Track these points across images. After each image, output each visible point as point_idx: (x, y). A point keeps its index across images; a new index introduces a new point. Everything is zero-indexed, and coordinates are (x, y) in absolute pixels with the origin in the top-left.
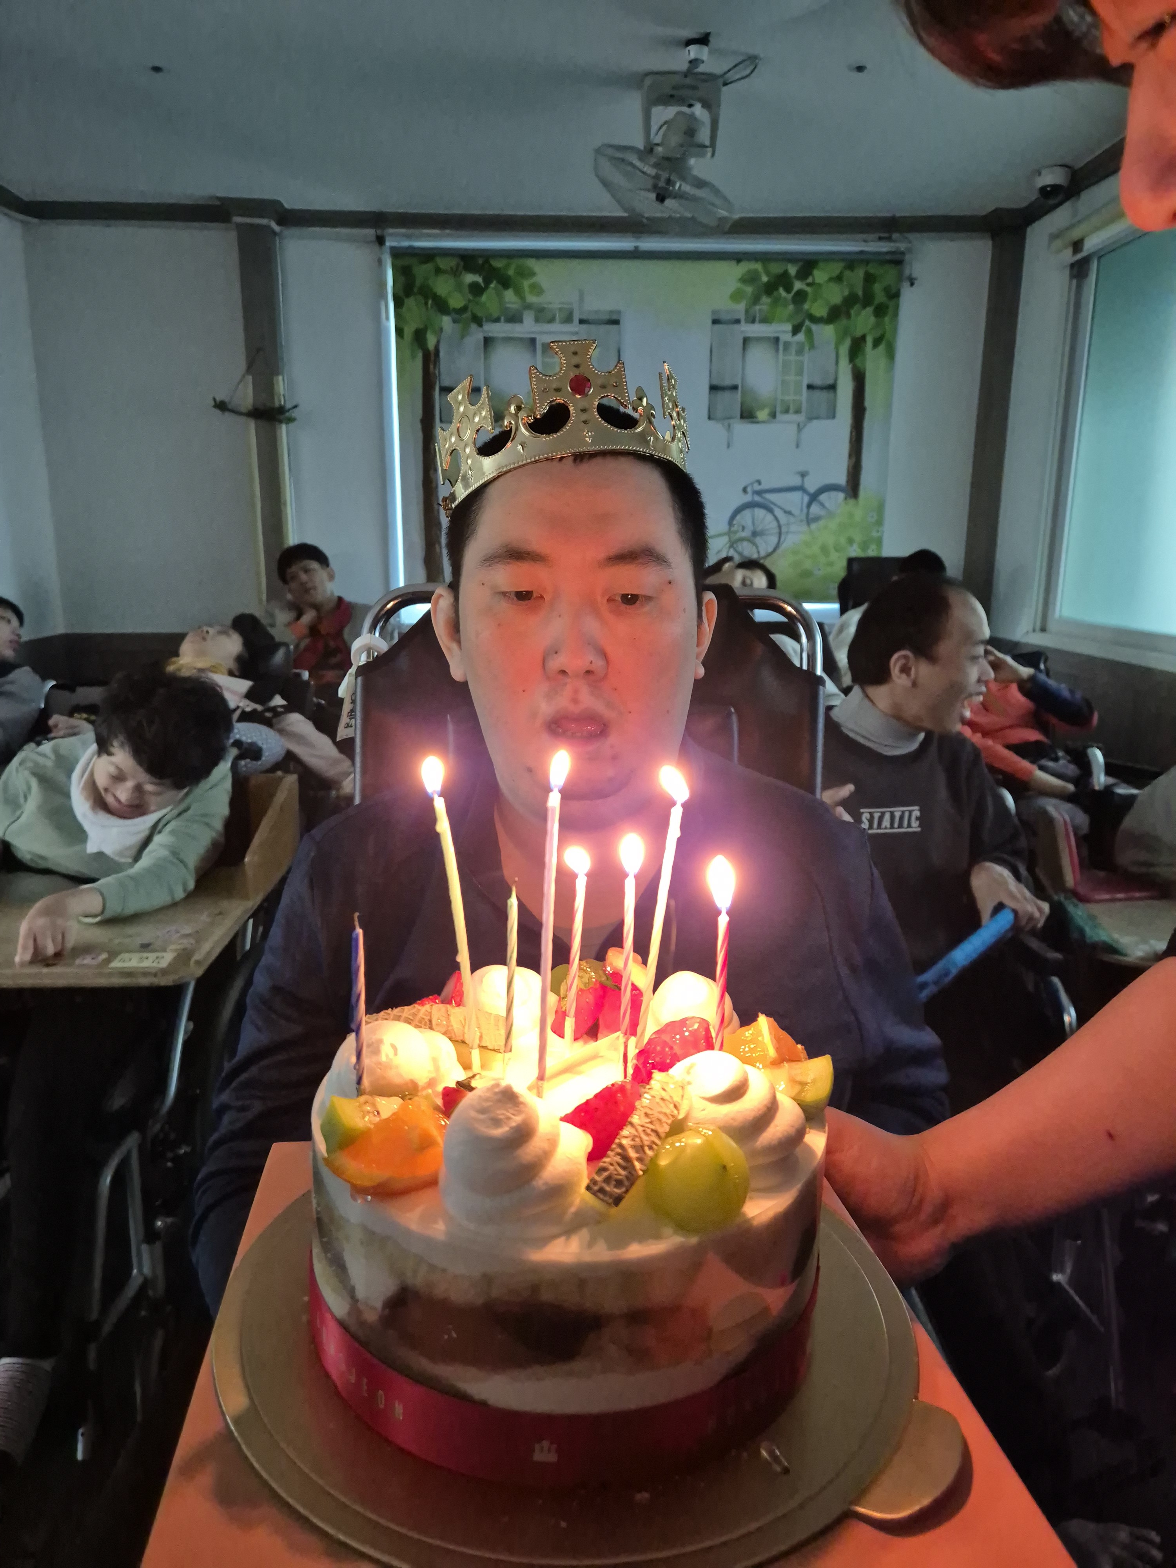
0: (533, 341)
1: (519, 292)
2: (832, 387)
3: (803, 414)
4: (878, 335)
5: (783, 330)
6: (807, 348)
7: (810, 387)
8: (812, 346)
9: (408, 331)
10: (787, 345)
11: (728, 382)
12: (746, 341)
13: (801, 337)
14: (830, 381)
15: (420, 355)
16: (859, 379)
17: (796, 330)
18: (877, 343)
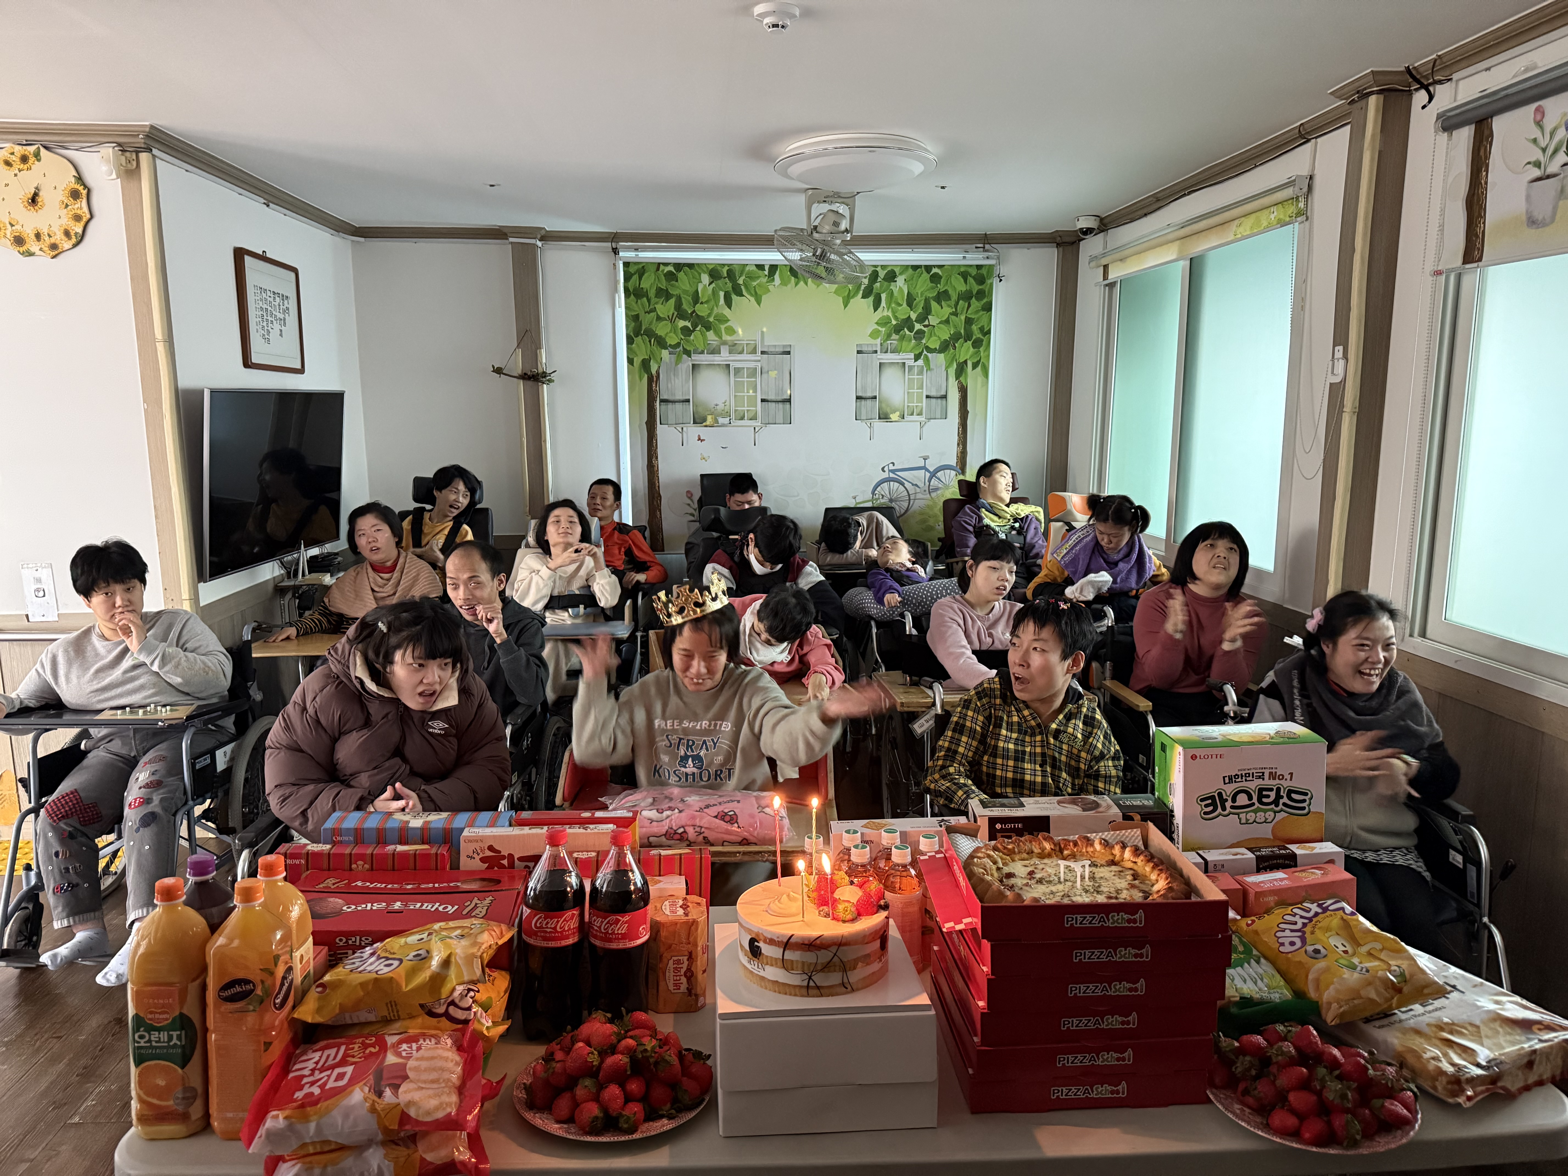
0: (728, 366)
1: (718, 334)
2: (945, 397)
3: (924, 415)
4: (975, 360)
5: (908, 357)
6: (925, 369)
7: (927, 397)
8: (929, 369)
9: (637, 361)
10: (911, 368)
11: (869, 394)
12: (881, 365)
13: (920, 362)
14: (943, 393)
15: (646, 376)
16: (963, 391)
17: (917, 357)
18: (975, 366)
